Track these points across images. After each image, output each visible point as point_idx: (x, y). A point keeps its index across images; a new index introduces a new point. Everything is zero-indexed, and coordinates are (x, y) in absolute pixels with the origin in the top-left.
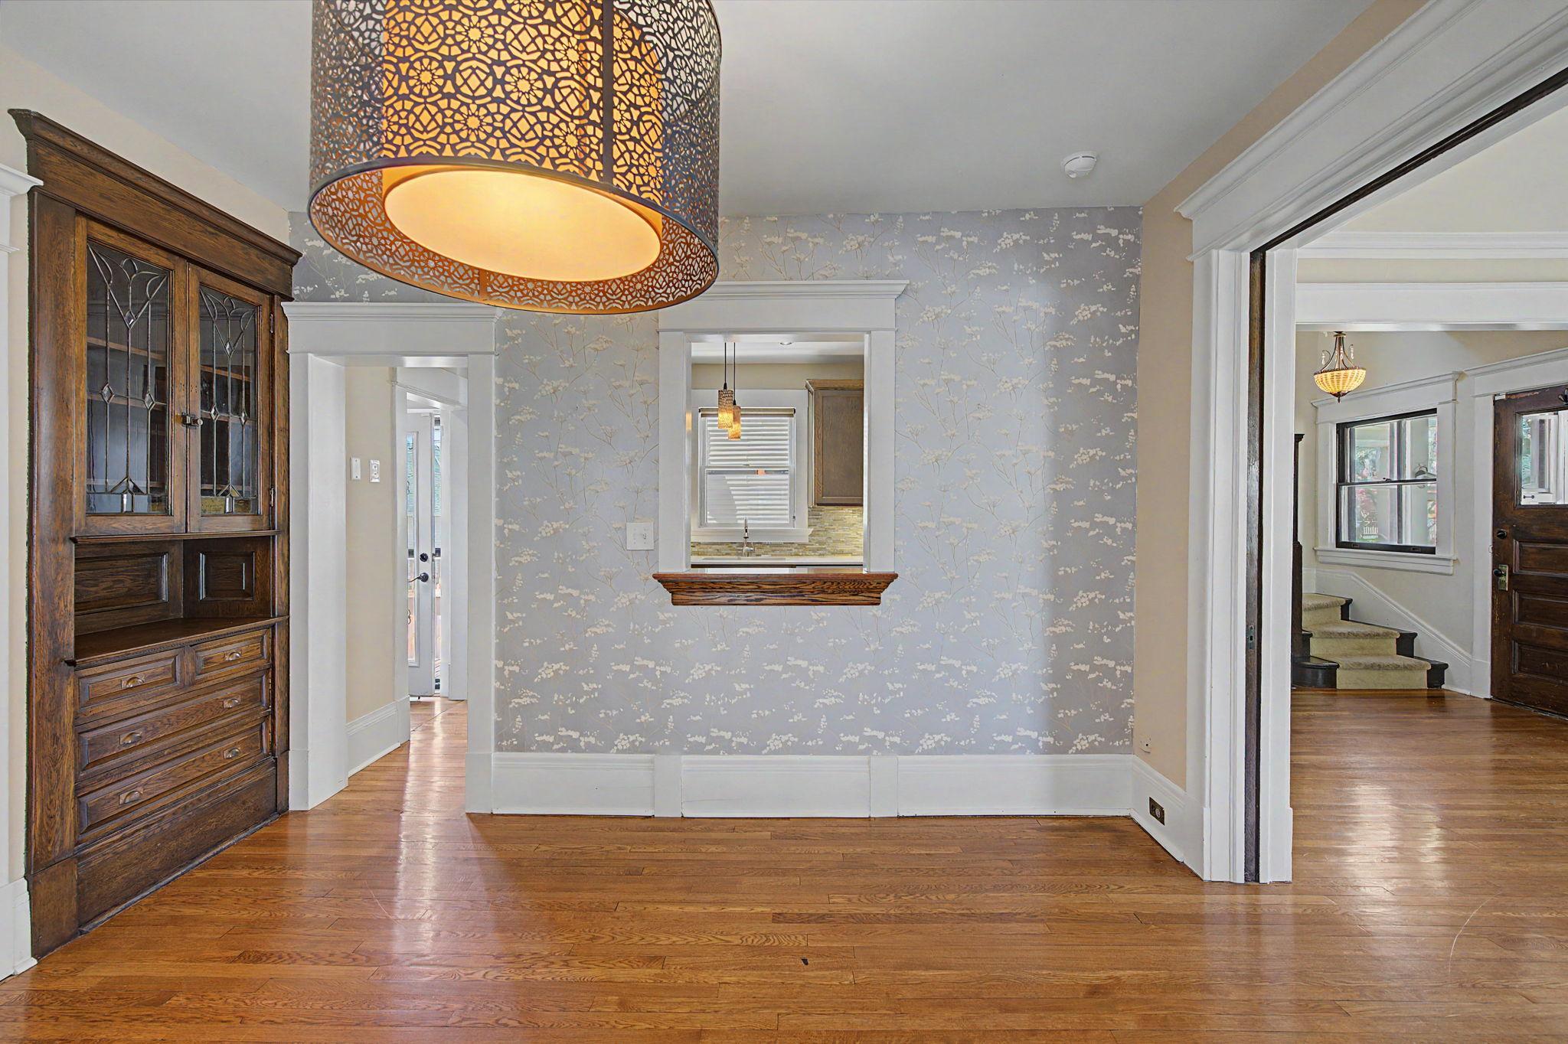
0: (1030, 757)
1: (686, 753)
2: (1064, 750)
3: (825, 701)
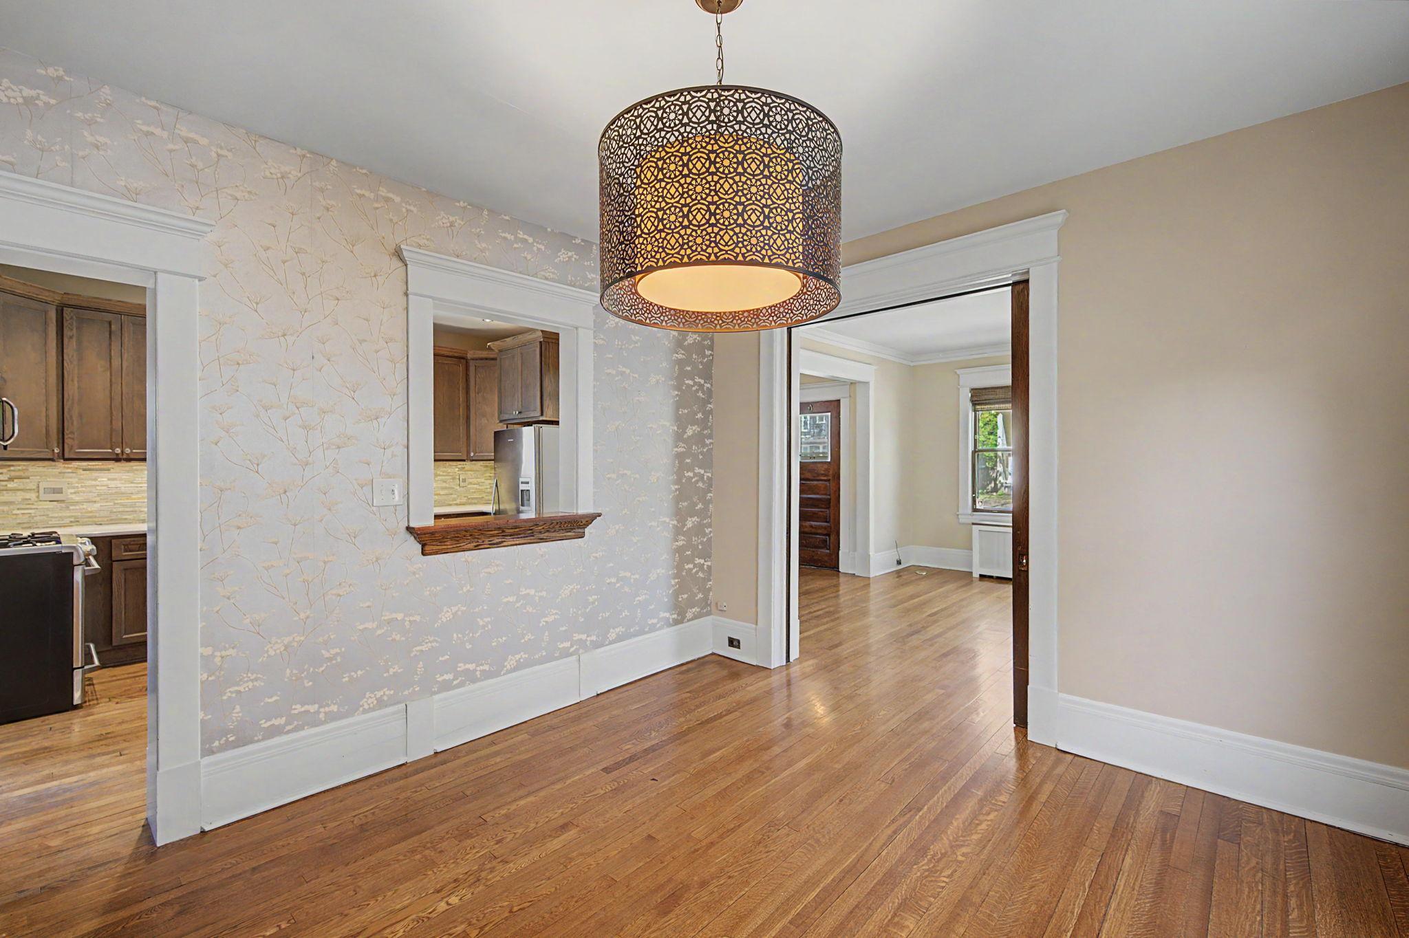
0: (666, 630)
1: (438, 692)
2: (681, 622)
3: (546, 619)
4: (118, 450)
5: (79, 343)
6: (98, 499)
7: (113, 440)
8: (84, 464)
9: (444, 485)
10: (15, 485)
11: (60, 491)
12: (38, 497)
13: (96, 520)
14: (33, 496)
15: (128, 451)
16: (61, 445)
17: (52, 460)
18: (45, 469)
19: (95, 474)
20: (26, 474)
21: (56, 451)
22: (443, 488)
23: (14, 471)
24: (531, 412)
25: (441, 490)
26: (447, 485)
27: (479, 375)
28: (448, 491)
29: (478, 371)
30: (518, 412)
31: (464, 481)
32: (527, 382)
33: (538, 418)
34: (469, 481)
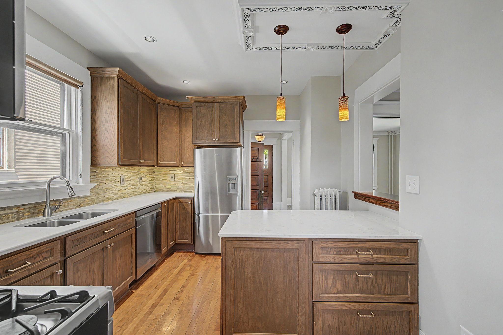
24: (229, 140)
25: (132, 186)
26: (134, 182)
27: (163, 113)
28: (135, 186)
29: (162, 111)
30: (217, 139)
31: (141, 180)
32: (225, 123)
33: (237, 144)
34: (143, 179)
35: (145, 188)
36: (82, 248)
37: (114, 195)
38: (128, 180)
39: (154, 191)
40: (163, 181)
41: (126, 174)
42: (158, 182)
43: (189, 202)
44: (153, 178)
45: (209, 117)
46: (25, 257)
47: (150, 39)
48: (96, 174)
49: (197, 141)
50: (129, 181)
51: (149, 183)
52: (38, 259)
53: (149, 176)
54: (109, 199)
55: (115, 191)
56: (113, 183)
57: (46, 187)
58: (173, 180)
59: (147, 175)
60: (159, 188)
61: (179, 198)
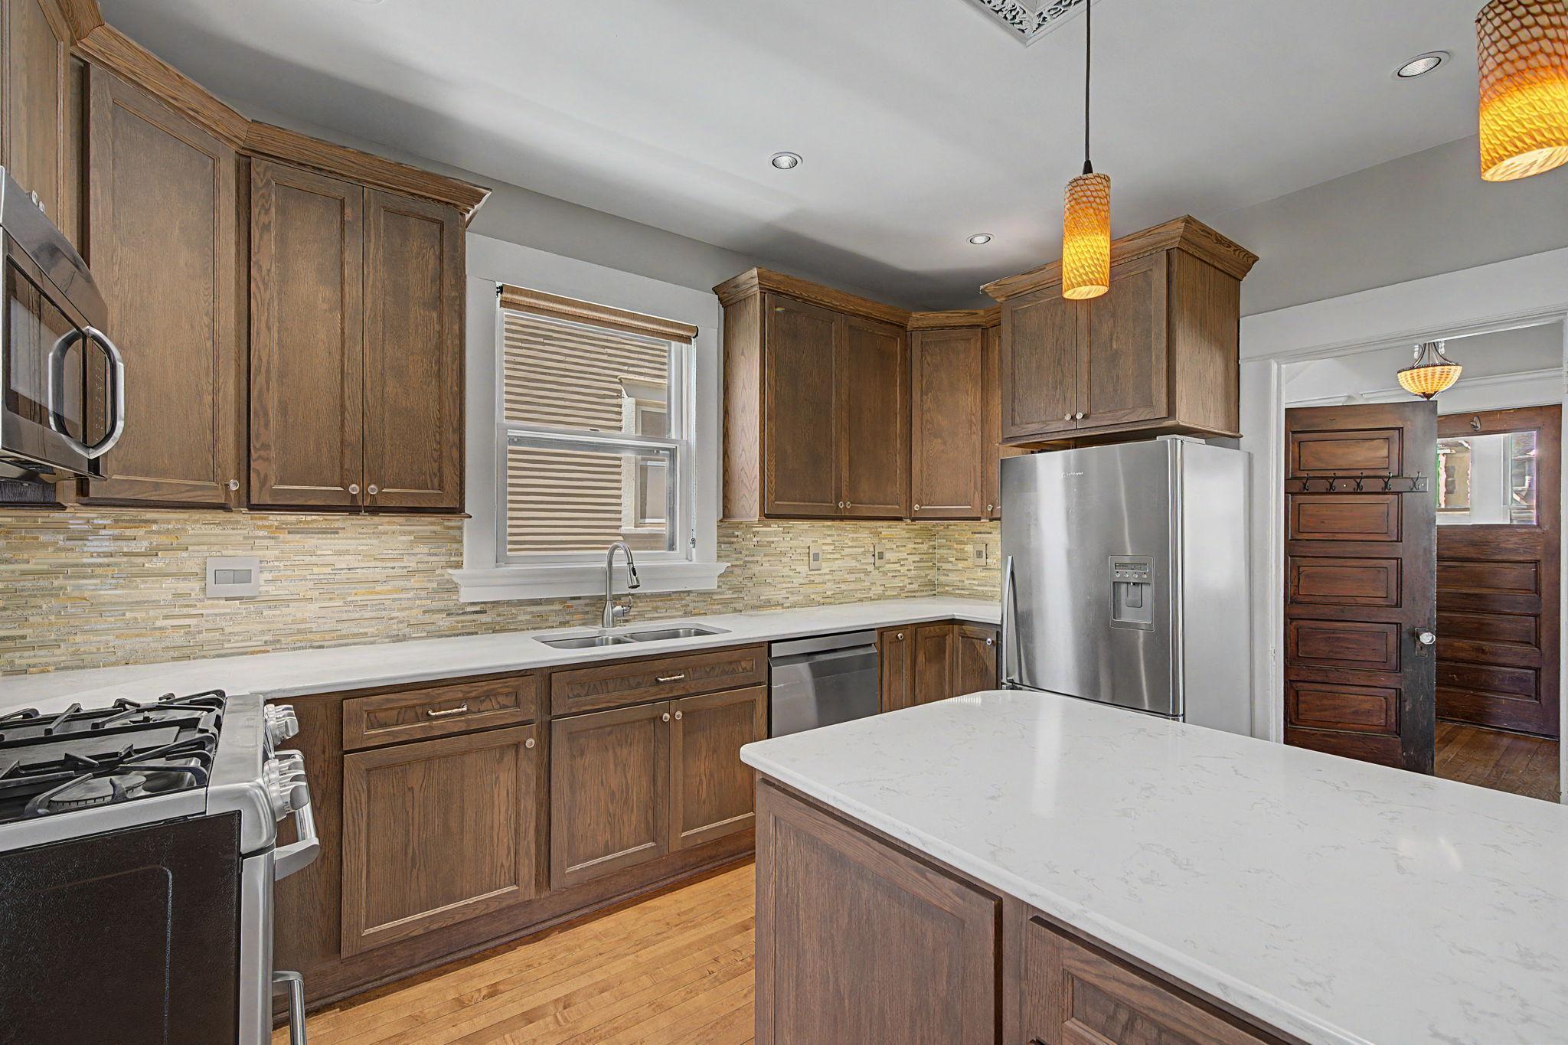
4: (354, 489)
5: (282, 240)
6: (315, 594)
7: (346, 467)
8: (291, 518)
9: (853, 563)
10: (160, 565)
11: (244, 577)
12: (204, 589)
13: (310, 636)
14: (194, 585)
15: (373, 489)
16: (244, 474)
17: (224, 507)
18: (218, 530)
19: (312, 541)
20: (183, 540)
21: (233, 488)
22: (851, 571)
23: (158, 532)
24: (1128, 411)
25: (848, 573)
26: (857, 564)
27: (929, 359)
28: (858, 576)
29: (927, 351)
30: (1079, 416)
31: (881, 557)
32: (1111, 346)
33: (1161, 423)
34: (888, 555)
35: (898, 583)
36: (593, 705)
37: (789, 596)
38: (835, 556)
39: (934, 592)
40: (957, 565)
41: (829, 540)
42: (945, 566)
43: (989, 640)
44: (932, 553)
45: (1055, 336)
46: (461, 695)
47: (785, 161)
48: (735, 540)
49: (1015, 431)
50: (836, 562)
51: (913, 568)
52: (486, 705)
53: (914, 548)
54: (768, 604)
55: (790, 585)
56: (786, 565)
57: (605, 565)
58: (982, 561)
59: (905, 546)
60: (947, 586)
61: (961, 622)
